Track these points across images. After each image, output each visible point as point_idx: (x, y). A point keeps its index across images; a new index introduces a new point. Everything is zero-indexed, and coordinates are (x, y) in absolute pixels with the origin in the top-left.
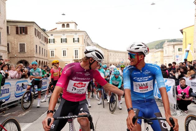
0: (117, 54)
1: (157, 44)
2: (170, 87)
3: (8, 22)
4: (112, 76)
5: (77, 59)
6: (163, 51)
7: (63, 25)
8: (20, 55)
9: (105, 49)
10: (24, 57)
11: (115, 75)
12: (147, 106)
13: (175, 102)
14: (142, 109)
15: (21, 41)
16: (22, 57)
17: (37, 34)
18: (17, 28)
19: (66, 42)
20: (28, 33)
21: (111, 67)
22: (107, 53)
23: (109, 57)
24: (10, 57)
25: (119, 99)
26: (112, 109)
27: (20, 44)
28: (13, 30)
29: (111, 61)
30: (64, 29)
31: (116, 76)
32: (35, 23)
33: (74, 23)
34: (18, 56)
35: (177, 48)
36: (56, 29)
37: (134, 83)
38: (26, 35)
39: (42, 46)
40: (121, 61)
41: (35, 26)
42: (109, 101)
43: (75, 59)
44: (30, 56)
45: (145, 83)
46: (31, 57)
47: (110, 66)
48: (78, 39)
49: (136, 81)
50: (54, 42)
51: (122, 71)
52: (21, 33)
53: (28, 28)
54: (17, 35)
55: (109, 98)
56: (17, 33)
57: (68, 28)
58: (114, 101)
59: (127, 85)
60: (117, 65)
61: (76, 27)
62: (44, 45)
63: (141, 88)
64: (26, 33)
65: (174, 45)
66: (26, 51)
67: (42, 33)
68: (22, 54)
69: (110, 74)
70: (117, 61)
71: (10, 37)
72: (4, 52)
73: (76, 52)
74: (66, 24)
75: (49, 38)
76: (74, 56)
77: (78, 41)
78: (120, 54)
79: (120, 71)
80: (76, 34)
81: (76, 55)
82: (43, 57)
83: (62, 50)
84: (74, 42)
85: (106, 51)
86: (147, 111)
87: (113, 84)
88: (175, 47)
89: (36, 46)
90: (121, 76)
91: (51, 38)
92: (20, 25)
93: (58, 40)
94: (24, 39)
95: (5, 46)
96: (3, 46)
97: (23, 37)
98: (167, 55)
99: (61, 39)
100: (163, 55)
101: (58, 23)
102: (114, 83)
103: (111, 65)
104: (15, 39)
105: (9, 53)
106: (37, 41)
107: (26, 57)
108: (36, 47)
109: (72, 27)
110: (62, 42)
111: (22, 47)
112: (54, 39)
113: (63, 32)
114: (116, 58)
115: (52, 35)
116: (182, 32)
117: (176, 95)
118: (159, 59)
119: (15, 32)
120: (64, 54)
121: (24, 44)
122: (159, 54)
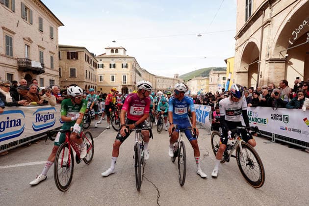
0: (165, 80)
1: (203, 71)
2: (208, 113)
3: (60, 47)
4: (160, 102)
5: (125, 84)
6: (209, 79)
7: (112, 51)
8: (70, 80)
9: (153, 75)
10: (75, 82)
11: (162, 101)
12: (183, 123)
13: (210, 125)
14: (180, 125)
15: (72, 66)
16: (73, 82)
17: (88, 59)
18: (68, 53)
19: (115, 67)
20: (79, 58)
21: (159, 93)
22: (155, 79)
23: (157, 83)
24: (62, 82)
25: (166, 122)
26: (159, 130)
27: (71, 69)
28: (64, 55)
29: (158, 87)
30: (113, 54)
31: (164, 103)
32: (85, 48)
33: (123, 49)
34: (69, 81)
35: (221, 76)
36: (105, 54)
37: (176, 108)
38: (77, 61)
39: (91, 71)
40: (168, 87)
41: (85, 52)
42: (156, 124)
43: (123, 84)
44: (80, 80)
45: (182, 109)
46: (81, 82)
48: (127, 64)
49: (177, 107)
50: (103, 67)
51: (169, 98)
52: (72, 58)
53: (79, 53)
54: (68, 60)
55: (156, 121)
56: (68, 58)
57: (117, 54)
58: (161, 124)
59: (170, 109)
60: (164, 92)
61: (125, 53)
62: (93, 70)
63: (179, 111)
64: (77, 58)
65: (219, 74)
66: (76, 76)
67: (92, 58)
68: (72, 79)
69: (158, 100)
70: (165, 87)
71: (61, 61)
72: (56, 76)
73: (125, 77)
74: (114, 50)
75: (98, 63)
76: (123, 81)
77: (127, 67)
78: (167, 80)
79: (167, 99)
80: (125, 60)
82: (92, 82)
83: (111, 76)
84: (122, 67)
85: (154, 77)
86: (183, 125)
87: (160, 109)
88: (220, 75)
89: (86, 71)
90: (168, 102)
91: (100, 63)
92: (71, 50)
93: (107, 65)
94: (74, 64)
95: (57, 71)
96: (55, 70)
97: (73, 61)
98: (212, 83)
99: (110, 64)
100: (209, 83)
101: (107, 48)
102: (162, 108)
103: (158, 91)
104: (66, 64)
105: (60, 77)
106: (87, 66)
107: (76, 82)
108: (86, 73)
109: (121, 52)
110: (110, 67)
111: (73, 71)
112: (103, 64)
113: (112, 57)
114: (163, 84)
115: (101, 60)
116: (226, 62)
117: (211, 119)
118: (204, 87)
119: (66, 57)
120: (113, 79)
121: (75, 69)
122: (205, 82)
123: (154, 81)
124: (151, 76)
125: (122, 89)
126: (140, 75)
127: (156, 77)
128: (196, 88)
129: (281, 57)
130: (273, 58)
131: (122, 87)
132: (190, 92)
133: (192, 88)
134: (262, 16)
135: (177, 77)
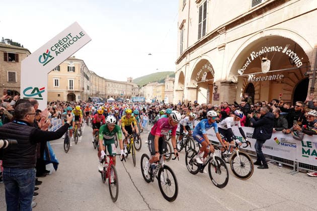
0: (117, 85)
5: (71, 90)
6: (164, 86)
8: (9, 85)
10: (15, 88)
15: (11, 70)
16: (12, 87)
18: (5, 54)
19: (59, 70)
20: (20, 61)
22: (105, 83)
23: (107, 88)
27: (9, 73)
29: (109, 92)
32: (28, 51)
34: (7, 86)
38: (17, 64)
40: (120, 93)
41: (27, 54)
43: (69, 90)
47: (108, 98)
48: (74, 67)
52: (10, 60)
53: (20, 55)
54: (5, 63)
56: (5, 60)
60: (116, 98)
64: (17, 61)
66: (16, 81)
68: (11, 84)
70: (116, 93)
73: (71, 82)
76: (69, 87)
77: (74, 71)
80: (71, 62)
81: (70, 86)
83: (54, 79)
84: (68, 71)
85: (103, 80)
92: (8, 51)
94: (13, 67)
97: (13, 64)
98: (167, 90)
100: (164, 89)
104: (3, 67)
111: (12, 75)
114: (115, 89)
118: (160, 94)
119: (3, 59)
120: (56, 83)
121: (14, 73)
122: (160, 88)
123: (104, 85)
124: (101, 80)
125: (68, 95)
126: (88, 78)
127: (106, 81)
128: (151, 94)
129: (194, 87)
130: (190, 87)
131: (68, 93)
132: (145, 99)
133: (147, 94)
134: (186, 58)
135: (131, 81)
